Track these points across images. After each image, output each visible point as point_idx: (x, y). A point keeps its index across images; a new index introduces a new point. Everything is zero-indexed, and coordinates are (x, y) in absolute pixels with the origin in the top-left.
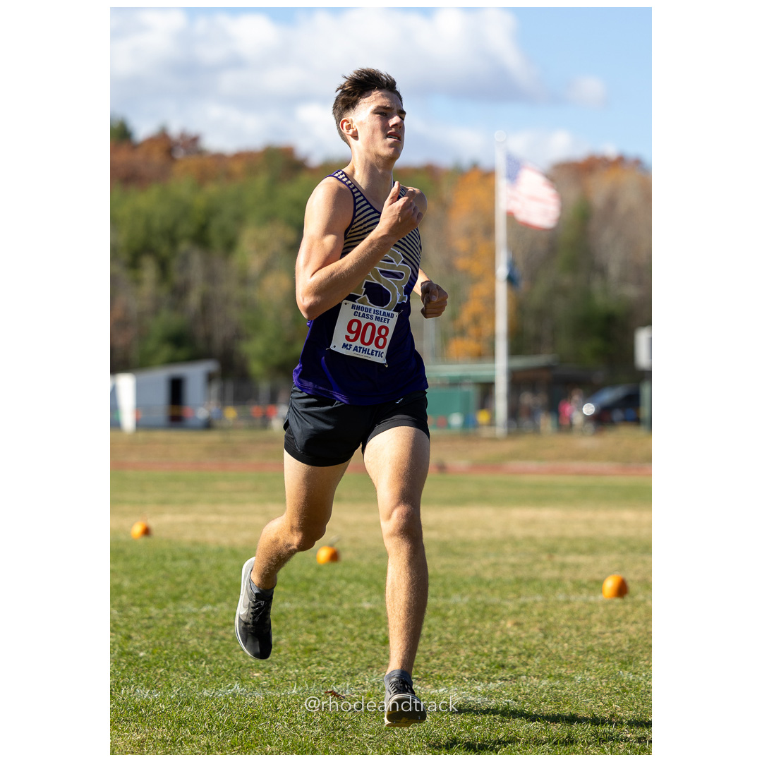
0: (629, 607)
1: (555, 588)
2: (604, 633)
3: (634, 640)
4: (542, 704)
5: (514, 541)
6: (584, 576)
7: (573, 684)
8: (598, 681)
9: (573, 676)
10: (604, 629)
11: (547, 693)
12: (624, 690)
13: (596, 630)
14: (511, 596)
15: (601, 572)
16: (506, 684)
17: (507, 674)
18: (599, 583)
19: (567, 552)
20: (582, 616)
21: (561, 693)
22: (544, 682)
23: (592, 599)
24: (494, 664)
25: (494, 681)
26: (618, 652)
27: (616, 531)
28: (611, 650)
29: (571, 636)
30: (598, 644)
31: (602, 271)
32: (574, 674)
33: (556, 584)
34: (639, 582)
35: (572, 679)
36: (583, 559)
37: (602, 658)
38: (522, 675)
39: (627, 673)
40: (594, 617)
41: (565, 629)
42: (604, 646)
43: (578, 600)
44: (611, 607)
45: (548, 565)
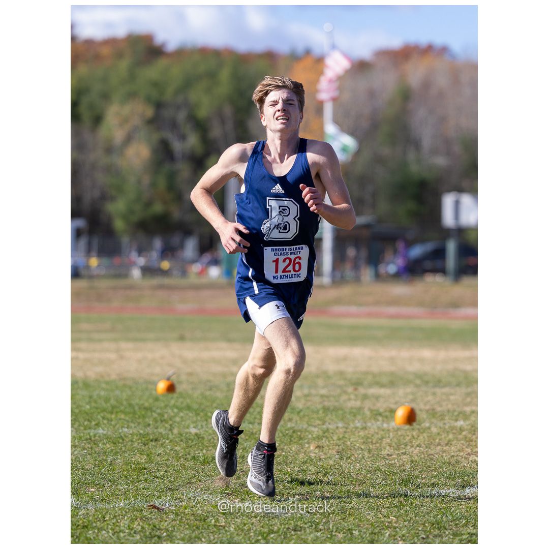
0: (415, 433)
3: (416, 461)
10: (392, 451)
15: (395, 403)
19: (370, 386)
20: (374, 441)
23: (385, 425)
28: (396, 470)
29: (363, 457)
30: (385, 464)
31: (417, 145)
33: (357, 412)
40: (385, 441)
41: (359, 452)
42: (390, 466)
43: (373, 426)
44: (400, 433)
45: (352, 397)
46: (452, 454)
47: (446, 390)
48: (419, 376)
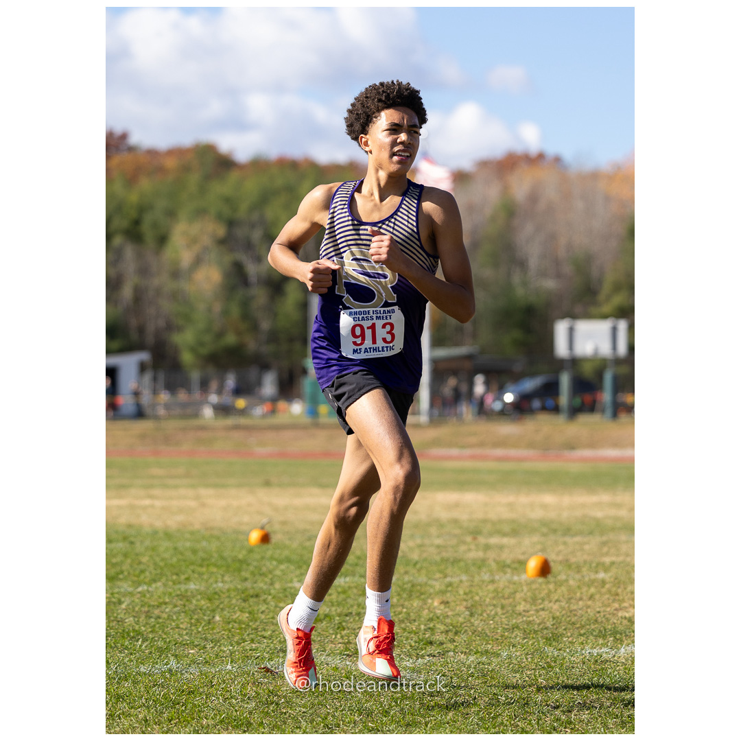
0: (551, 586)
1: (479, 568)
2: (528, 611)
3: (558, 617)
4: (470, 679)
5: (440, 524)
6: (507, 557)
7: (500, 659)
8: (523, 656)
9: (499, 652)
10: (528, 607)
11: (474, 668)
12: (549, 666)
13: (520, 608)
14: (438, 575)
15: (523, 553)
16: (434, 660)
17: (435, 651)
18: (523, 563)
19: (491, 534)
20: (506, 596)
21: (488, 668)
22: (472, 658)
23: (516, 578)
24: (422, 641)
25: (423, 657)
26: (542, 629)
27: (537, 514)
28: (536, 627)
29: (496, 614)
30: (523, 622)
31: (522, 264)
32: (500, 650)
33: (481, 564)
34: (561, 562)
35: (498, 655)
36: (505, 541)
37: (526, 635)
38: (449, 651)
39: (551, 649)
40: (518, 596)
41: (491, 608)
42: (529, 623)
43: (503, 579)
44: (534, 586)
45: (473, 547)
46: (598, 610)
47: (578, 539)
48: (544, 523)
